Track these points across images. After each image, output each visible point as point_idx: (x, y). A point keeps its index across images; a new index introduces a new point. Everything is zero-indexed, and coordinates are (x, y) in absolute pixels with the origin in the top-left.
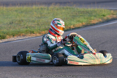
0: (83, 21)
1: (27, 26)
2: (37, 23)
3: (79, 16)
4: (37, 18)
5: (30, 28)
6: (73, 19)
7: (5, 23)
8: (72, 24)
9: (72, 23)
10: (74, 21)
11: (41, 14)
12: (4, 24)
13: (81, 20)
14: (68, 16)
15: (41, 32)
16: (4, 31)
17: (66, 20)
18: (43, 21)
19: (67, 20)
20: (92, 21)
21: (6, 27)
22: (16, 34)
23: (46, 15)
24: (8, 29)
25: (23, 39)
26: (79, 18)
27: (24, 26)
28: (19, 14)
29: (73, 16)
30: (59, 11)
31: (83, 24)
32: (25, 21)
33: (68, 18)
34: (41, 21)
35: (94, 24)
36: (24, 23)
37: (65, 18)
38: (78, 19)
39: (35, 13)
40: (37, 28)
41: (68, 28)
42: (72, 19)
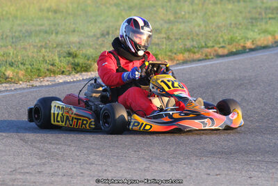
0: (275, 31)
2: (165, 36)
3: (266, 18)
4: (166, 22)
6: (252, 26)
7: (91, 34)
8: (248, 39)
9: (249, 36)
10: (254, 31)
11: (176, 13)
12: (88, 37)
13: (271, 29)
14: (240, 18)
15: (173, 55)
16: (88, 52)
17: (235, 29)
18: (180, 30)
19: (238, 29)
21: (91, 43)
23: (187, 16)
24: (96, 48)
26: (266, 23)
28: (123, 13)
29: (252, 18)
30: (219, 6)
31: (275, 38)
33: (240, 24)
34: (175, 31)
37: (233, 22)
38: (264, 27)
39: (160, 10)
40: (166, 48)
41: (240, 48)
42: (250, 27)
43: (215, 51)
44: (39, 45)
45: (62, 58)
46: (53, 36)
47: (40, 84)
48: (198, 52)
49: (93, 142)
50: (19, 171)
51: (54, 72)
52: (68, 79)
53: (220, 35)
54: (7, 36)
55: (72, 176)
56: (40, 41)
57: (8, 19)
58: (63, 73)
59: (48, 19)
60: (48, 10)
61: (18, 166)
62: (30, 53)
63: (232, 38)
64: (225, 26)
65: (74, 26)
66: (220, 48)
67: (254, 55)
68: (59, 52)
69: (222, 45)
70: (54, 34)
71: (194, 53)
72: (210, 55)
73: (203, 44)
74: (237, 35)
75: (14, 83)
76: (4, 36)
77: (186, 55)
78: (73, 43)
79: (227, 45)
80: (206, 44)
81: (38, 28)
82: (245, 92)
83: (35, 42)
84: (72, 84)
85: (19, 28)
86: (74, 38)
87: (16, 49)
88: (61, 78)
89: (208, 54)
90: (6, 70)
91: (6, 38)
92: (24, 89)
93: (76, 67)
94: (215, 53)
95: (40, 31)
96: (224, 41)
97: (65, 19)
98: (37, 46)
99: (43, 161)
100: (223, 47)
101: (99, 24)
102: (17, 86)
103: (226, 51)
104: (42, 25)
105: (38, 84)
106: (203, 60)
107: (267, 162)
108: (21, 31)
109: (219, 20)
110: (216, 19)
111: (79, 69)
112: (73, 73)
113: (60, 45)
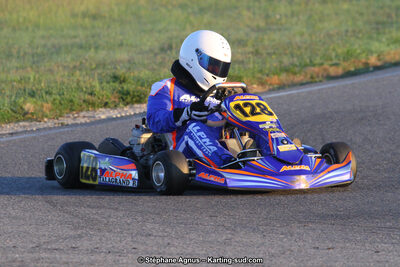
43: (325, 70)
44: (71, 66)
45: (105, 84)
46: (92, 53)
47: (73, 122)
48: (300, 72)
49: (150, 204)
50: (44, 246)
51: (93, 105)
52: (114, 113)
53: (331, 47)
54: (25, 53)
55: (120, 253)
56: (73, 60)
57: (27, 28)
58: (106, 105)
59: (85, 28)
60: (84, 15)
61: (43, 240)
62: (58, 78)
63: (348, 51)
64: (338, 34)
65: (121, 37)
66: (332, 65)
67: (380, 75)
68: (99, 74)
69: (335, 61)
70: (93, 50)
71: (295, 74)
72: (318, 77)
73: (308, 61)
75: (36, 120)
76: (22, 54)
77: (284, 77)
78: (121, 61)
79: (342, 62)
80: (311, 61)
81: (69, 41)
82: (369, 128)
83: (66, 62)
84: (119, 122)
85: (43, 42)
86: (122, 55)
87: (38, 72)
88: (104, 113)
89: (315, 76)
90: (24, 102)
91: (24, 57)
92: (50, 129)
93: (124, 97)
94: (325, 75)
95: (72, 46)
96: (337, 56)
97: (109, 27)
98: (68, 67)
99: (79, 232)
100: (336, 65)
101: (157, 35)
102: (41, 125)
103: (340, 71)
104: (75, 37)
105: (70, 121)
106: (307, 83)
108: (45, 46)
109: (330, 26)
110: (326, 24)
111: (129, 99)
112: (121, 105)
113: (101, 65)
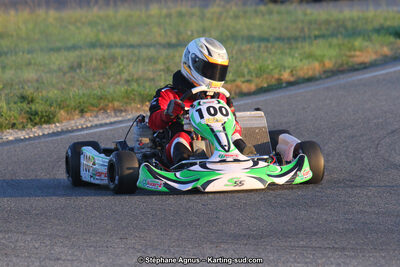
0: (324, 56)
1: (130, 79)
2: (163, 67)
3: (309, 37)
4: (164, 47)
5: (139, 85)
6: (291, 48)
7: (55, 67)
8: (285, 68)
9: (286, 64)
10: (293, 57)
11: (178, 33)
12: (51, 71)
13: (318, 52)
14: (272, 39)
16: (51, 95)
17: (266, 54)
19: (270, 53)
20: (358, 53)
21: (54, 81)
22: (93, 105)
23: (195, 36)
24: (63, 89)
25: (115, 122)
26: (311, 44)
27: (118, 77)
29: (290, 39)
30: (242, 21)
31: (324, 65)
32: (122, 60)
33: (273, 47)
35: (364, 67)
36: (119, 65)
38: (307, 50)
39: (156, 29)
41: (274, 82)
42: (288, 51)
43: (237, 86)
45: (12, 105)
49: (59, 227)
52: (22, 135)
53: (243, 63)
58: (13, 126)
63: (261, 67)
64: (250, 49)
65: (29, 56)
66: (243, 82)
67: (293, 91)
68: (6, 95)
69: (247, 77)
74: (269, 62)
78: (28, 81)
79: (254, 78)
84: (27, 143)
86: (30, 74)
88: (11, 134)
93: (33, 117)
94: (237, 91)
96: (249, 72)
100: (248, 81)
101: (66, 53)
103: (253, 87)
107: (314, 248)
111: (38, 119)
112: (29, 126)
113: (8, 85)
